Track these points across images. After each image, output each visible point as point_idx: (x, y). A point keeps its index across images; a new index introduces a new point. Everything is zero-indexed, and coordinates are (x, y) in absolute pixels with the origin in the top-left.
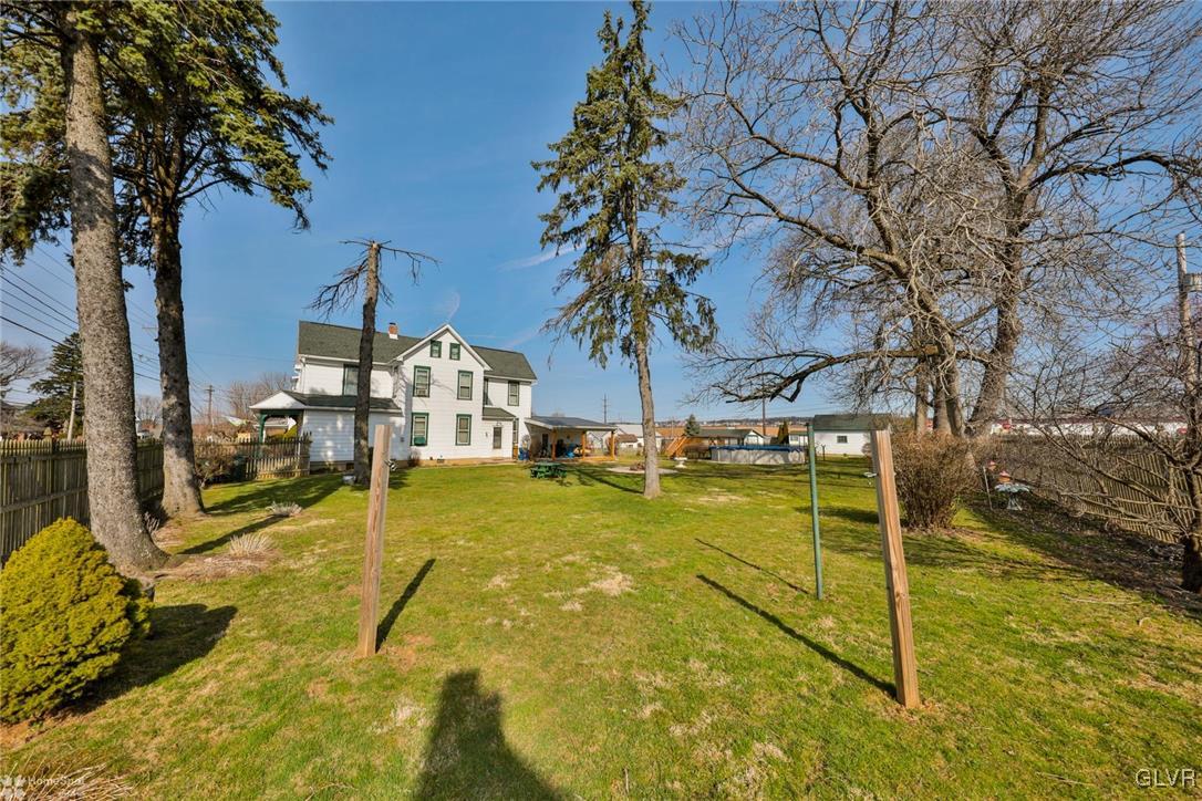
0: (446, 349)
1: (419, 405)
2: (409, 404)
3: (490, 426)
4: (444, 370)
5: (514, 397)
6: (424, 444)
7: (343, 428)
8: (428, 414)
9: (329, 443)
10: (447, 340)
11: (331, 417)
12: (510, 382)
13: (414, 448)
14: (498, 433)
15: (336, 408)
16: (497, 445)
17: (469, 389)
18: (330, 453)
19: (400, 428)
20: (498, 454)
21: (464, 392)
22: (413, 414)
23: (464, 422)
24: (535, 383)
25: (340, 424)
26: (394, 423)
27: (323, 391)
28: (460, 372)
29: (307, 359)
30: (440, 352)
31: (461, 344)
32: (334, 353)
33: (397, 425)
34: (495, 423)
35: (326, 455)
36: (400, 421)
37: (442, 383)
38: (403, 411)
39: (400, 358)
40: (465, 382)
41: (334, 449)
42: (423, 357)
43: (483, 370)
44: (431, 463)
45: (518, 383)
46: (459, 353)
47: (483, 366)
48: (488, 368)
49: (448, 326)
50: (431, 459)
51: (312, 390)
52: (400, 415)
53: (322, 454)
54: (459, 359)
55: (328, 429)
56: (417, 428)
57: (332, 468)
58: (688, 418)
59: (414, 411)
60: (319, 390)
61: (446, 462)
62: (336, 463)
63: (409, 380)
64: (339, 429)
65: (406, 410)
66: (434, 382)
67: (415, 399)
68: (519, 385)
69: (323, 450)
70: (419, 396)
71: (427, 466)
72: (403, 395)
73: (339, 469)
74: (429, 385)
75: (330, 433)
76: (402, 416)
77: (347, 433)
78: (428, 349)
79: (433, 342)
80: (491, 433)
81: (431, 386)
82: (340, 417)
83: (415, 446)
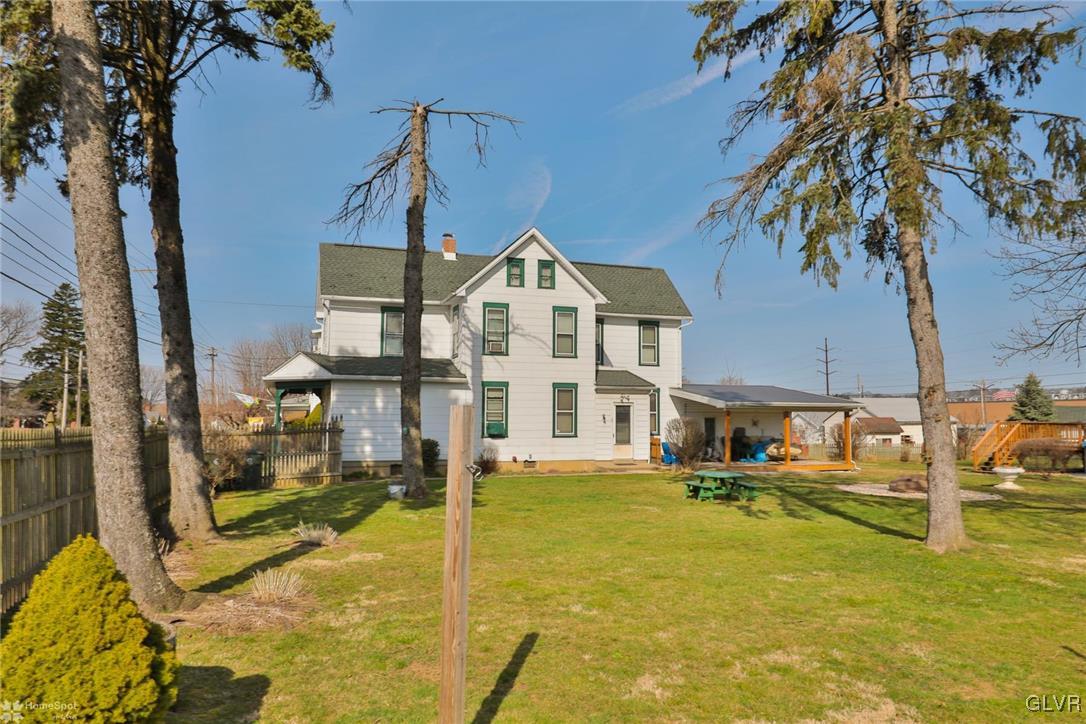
0: (531, 271)
1: (493, 368)
2: (477, 367)
3: (609, 403)
4: (530, 307)
5: (650, 351)
6: (501, 434)
7: (385, 408)
8: (506, 384)
9: (366, 433)
10: (532, 255)
11: (368, 392)
12: (642, 323)
13: (488, 441)
14: (623, 415)
15: (374, 378)
16: (623, 437)
17: (572, 338)
18: (368, 449)
19: (465, 408)
20: (625, 453)
21: (564, 345)
22: (484, 384)
23: (565, 394)
24: (687, 322)
25: (379, 403)
26: (456, 401)
27: (355, 351)
28: (555, 309)
29: (332, 302)
30: (521, 277)
31: (556, 260)
32: (368, 290)
33: (460, 403)
34: (616, 398)
35: (363, 452)
36: (465, 397)
37: (527, 329)
38: (469, 379)
39: (461, 292)
40: (565, 326)
41: (373, 441)
42: (496, 288)
43: (593, 302)
44: (515, 467)
45: (655, 324)
46: (552, 278)
47: (594, 297)
48: (602, 299)
49: (534, 231)
50: (515, 460)
51: (341, 349)
52: (463, 386)
53: (358, 449)
54: (553, 287)
55: (364, 410)
56: (492, 407)
57: (371, 471)
58: (1022, 382)
59: (485, 380)
60: (350, 349)
61: (538, 467)
62: (378, 464)
63: (476, 328)
64: (380, 410)
65: (473, 377)
66: (515, 328)
67: (487, 359)
68: (658, 327)
69: (359, 443)
70: (492, 354)
71: (509, 472)
72: (468, 353)
73: (382, 474)
74: (507, 334)
75: (367, 417)
76: (468, 388)
77: (389, 417)
78: (503, 273)
79: (511, 261)
80: (612, 415)
81: (510, 336)
82: (379, 391)
83: (489, 439)
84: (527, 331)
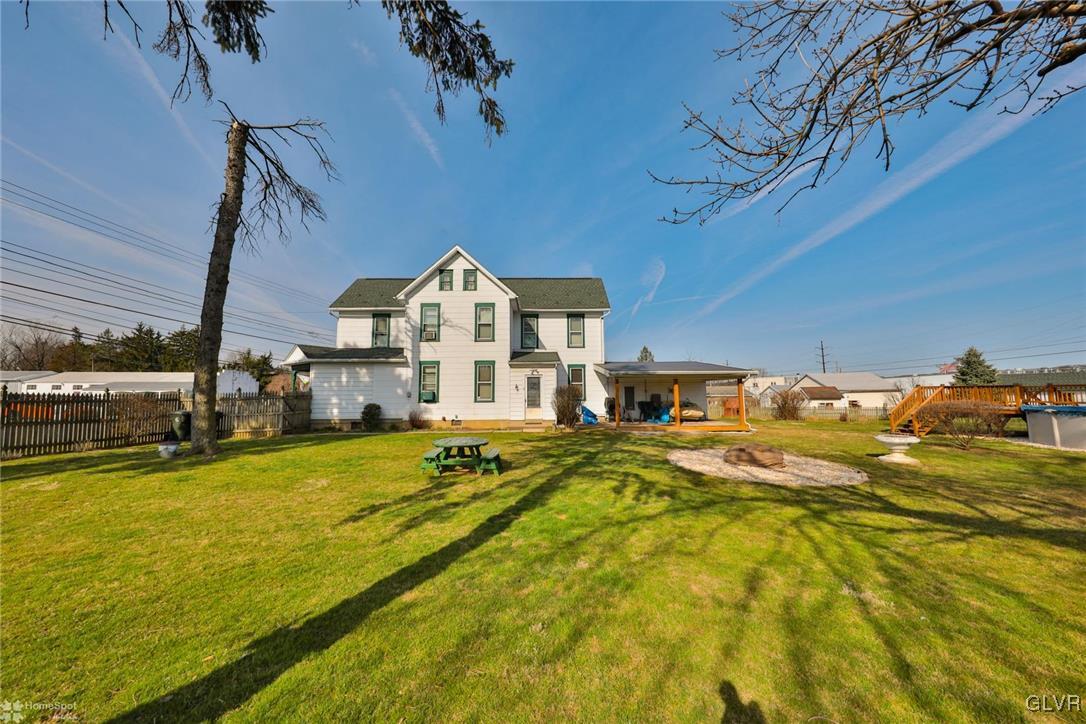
0: (458, 279)
1: (428, 352)
2: (416, 351)
3: (522, 375)
4: (457, 305)
5: (576, 338)
6: (434, 399)
8: (438, 363)
9: (334, 400)
10: (459, 267)
11: (336, 370)
12: (569, 316)
13: (424, 405)
14: (534, 385)
15: (335, 360)
16: (533, 402)
17: (491, 326)
18: (335, 411)
19: (407, 381)
20: (535, 414)
21: (483, 331)
22: (420, 363)
23: (484, 374)
24: (608, 312)
25: (344, 379)
26: (400, 376)
27: (355, 345)
28: (477, 305)
29: (340, 312)
30: (451, 283)
31: (477, 269)
33: (404, 378)
34: (528, 372)
35: (332, 413)
36: (406, 373)
37: (455, 322)
38: (410, 361)
39: (401, 296)
40: (486, 318)
41: (340, 406)
42: (431, 292)
43: (507, 298)
44: (444, 425)
46: (475, 282)
47: (507, 295)
49: (458, 248)
50: (444, 419)
51: (346, 344)
52: (405, 364)
53: (328, 411)
54: (475, 288)
55: (333, 384)
56: (429, 381)
57: (337, 427)
59: (422, 360)
60: (352, 344)
61: (463, 425)
62: (342, 422)
63: (416, 322)
64: (344, 384)
65: (413, 358)
66: (445, 321)
67: (423, 345)
68: (583, 317)
69: (330, 407)
70: (428, 340)
71: (440, 429)
72: (409, 340)
73: (345, 429)
74: (439, 326)
75: (335, 388)
76: (408, 366)
77: (351, 388)
78: (436, 281)
79: (441, 271)
80: (523, 385)
81: (441, 328)
82: (344, 370)
83: (424, 404)
84: (454, 323)
